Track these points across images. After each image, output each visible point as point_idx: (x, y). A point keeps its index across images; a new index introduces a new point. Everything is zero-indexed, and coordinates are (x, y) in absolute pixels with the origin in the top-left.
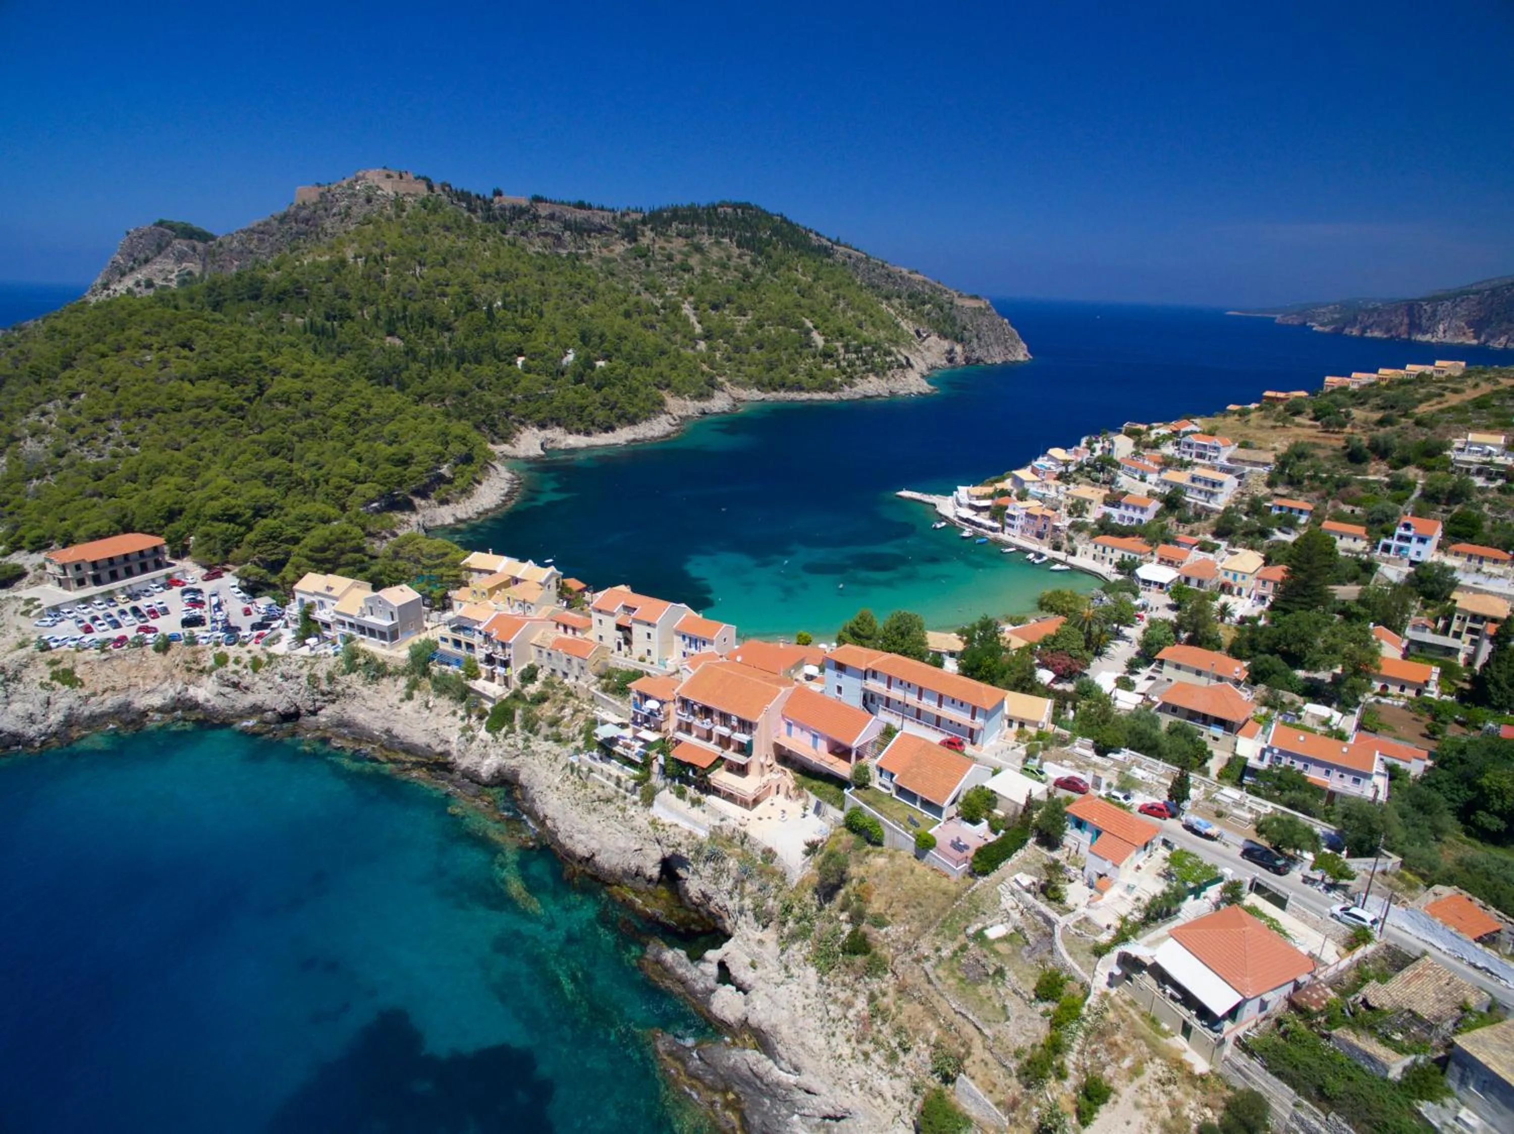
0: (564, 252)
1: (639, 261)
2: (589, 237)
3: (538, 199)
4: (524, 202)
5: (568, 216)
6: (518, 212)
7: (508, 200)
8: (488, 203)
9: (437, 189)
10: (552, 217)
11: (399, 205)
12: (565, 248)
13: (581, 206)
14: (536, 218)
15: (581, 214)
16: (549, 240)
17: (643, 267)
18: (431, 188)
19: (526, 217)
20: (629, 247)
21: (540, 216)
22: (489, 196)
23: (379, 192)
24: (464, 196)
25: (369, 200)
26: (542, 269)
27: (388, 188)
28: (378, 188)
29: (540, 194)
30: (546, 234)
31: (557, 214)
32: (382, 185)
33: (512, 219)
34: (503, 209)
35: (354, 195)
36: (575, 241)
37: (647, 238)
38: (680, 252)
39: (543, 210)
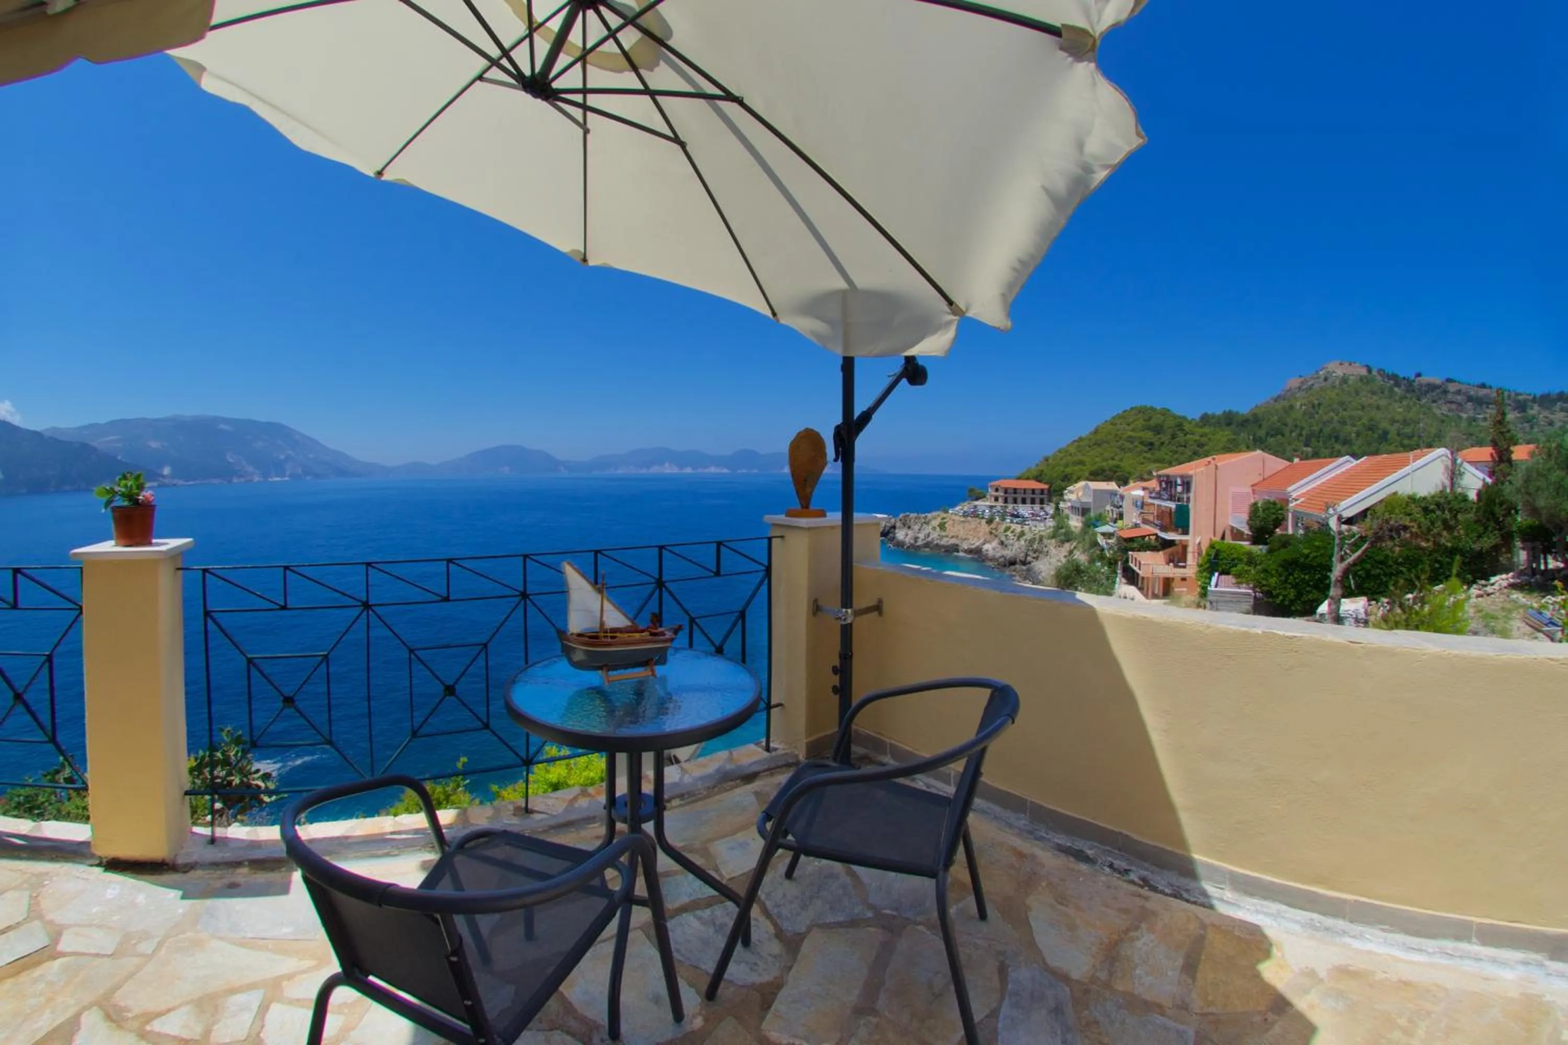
0: (1464, 416)
1: (1526, 425)
2: (1488, 407)
3: (1449, 380)
4: (1438, 380)
5: (1472, 393)
6: (1432, 387)
7: (1425, 379)
8: (1410, 383)
9: (1374, 373)
10: (1459, 392)
11: (1344, 380)
12: (1466, 413)
13: (1483, 386)
14: (1445, 392)
15: (1483, 392)
16: (1453, 406)
17: (1528, 429)
18: (1370, 371)
19: (1438, 391)
20: (1518, 415)
21: (1448, 392)
22: (1412, 377)
23: (1334, 375)
24: (1394, 377)
25: (1326, 379)
26: (1443, 421)
27: (1340, 372)
28: (1334, 372)
29: (1451, 377)
30: (1452, 402)
31: (1463, 391)
32: (1336, 370)
33: (1427, 392)
34: (1421, 385)
35: (1318, 378)
36: (1475, 409)
37: (1534, 410)
38: (1560, 421)
39: (1452, 388)
